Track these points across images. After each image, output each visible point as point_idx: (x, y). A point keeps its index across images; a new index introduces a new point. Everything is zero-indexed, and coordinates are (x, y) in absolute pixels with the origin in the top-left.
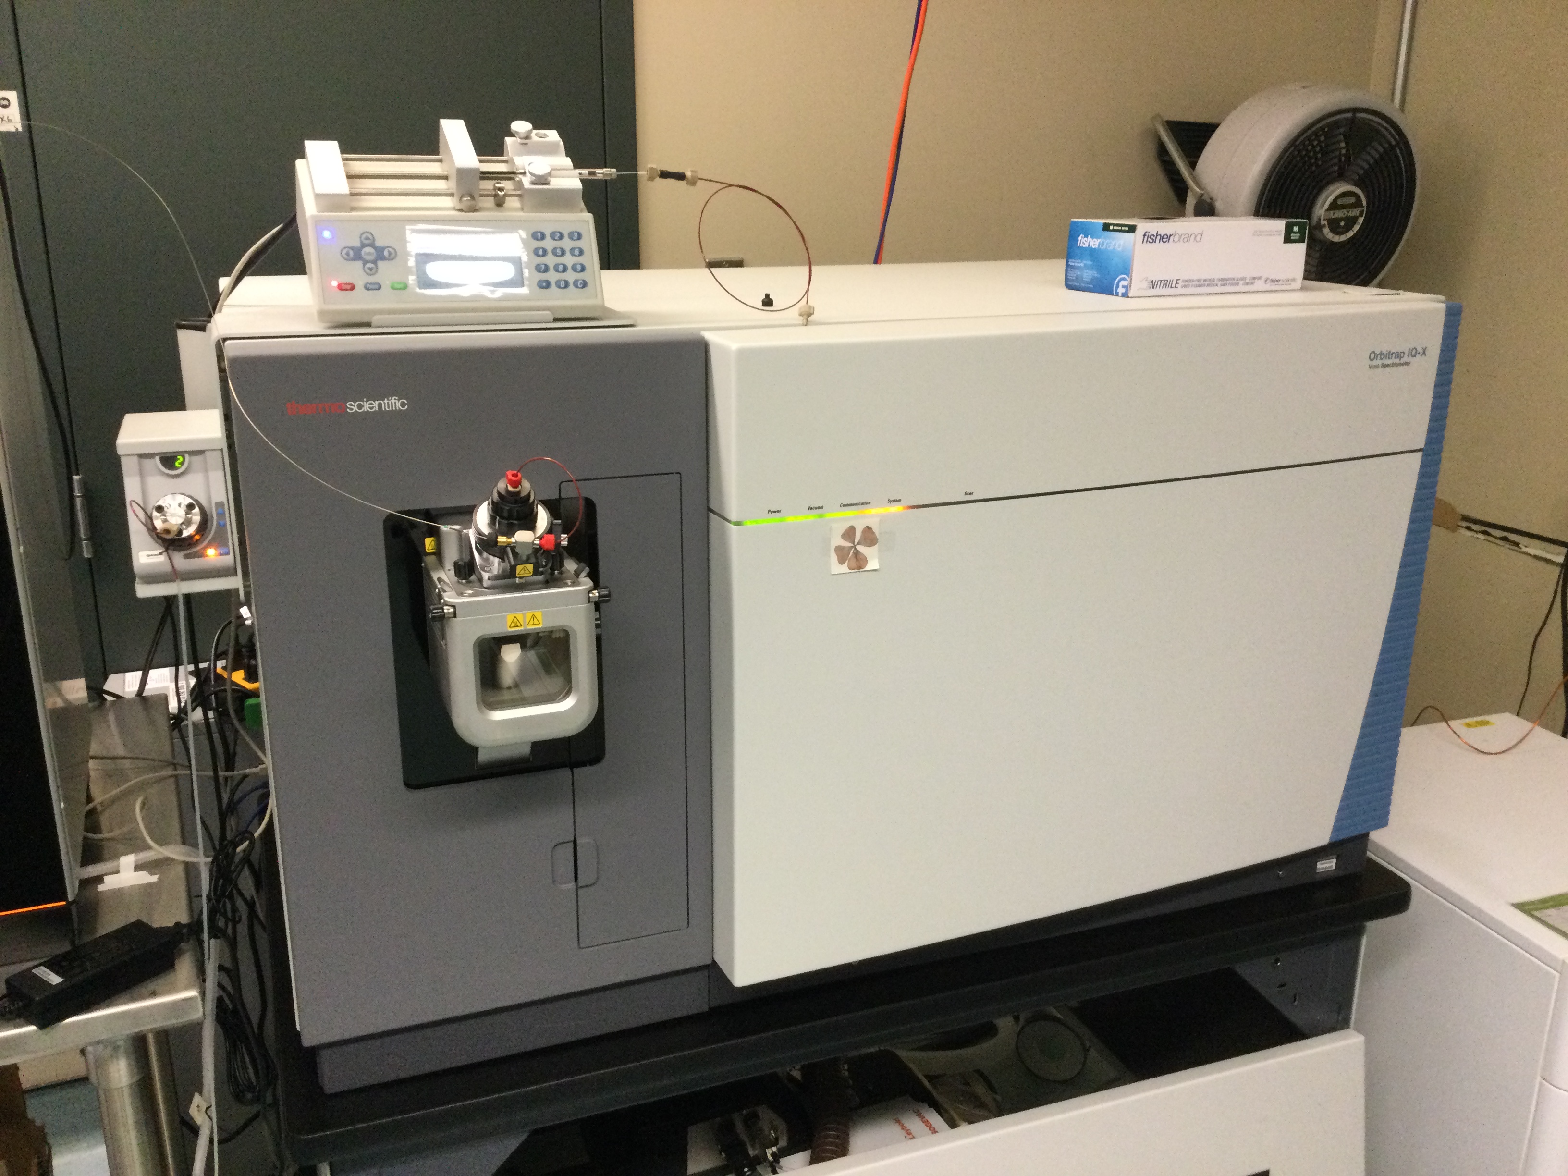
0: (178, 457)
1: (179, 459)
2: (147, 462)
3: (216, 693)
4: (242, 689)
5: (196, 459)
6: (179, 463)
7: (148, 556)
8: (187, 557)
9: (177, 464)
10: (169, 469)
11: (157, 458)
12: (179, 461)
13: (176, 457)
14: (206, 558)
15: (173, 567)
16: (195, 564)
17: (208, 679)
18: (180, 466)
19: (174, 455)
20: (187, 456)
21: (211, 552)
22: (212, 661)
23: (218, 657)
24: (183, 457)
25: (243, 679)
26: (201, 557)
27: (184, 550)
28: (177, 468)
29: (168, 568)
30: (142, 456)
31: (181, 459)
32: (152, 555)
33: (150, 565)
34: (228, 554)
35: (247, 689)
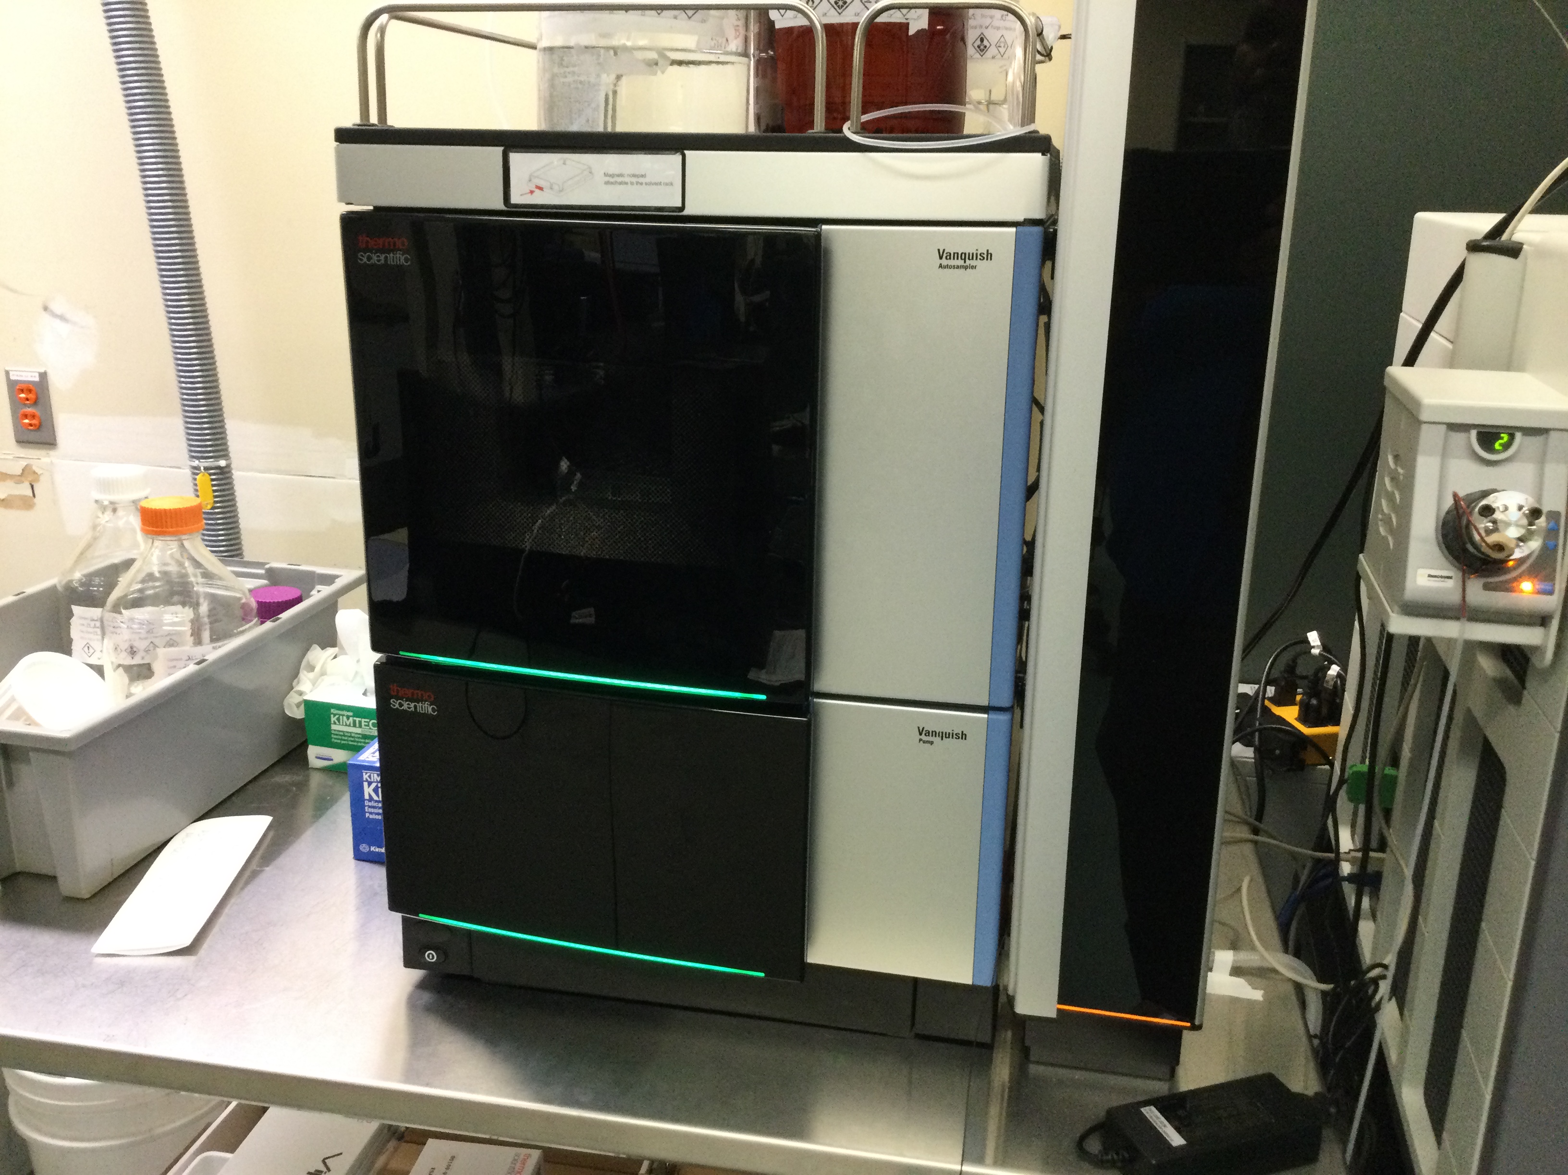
0: (1502, 435)
1: (1502, 438)
2: (1458, 438)
3: (1260, 731)
4: (1296, 731)
5: (1535, 442)
6: (1501, 445)
7: (1430, 576)
8: (1487, 587)
9: (1497, 446)
10: (1485, 451)
11: (1474, 433)
12: (1501, 441)
13: (1500, 433)
14: (1514, 595)
15: (1464, 597)
16: (1499, 600)
17: (1252, 710)
18: (1501, 448)
19: (1494, 431)
20: (1518, 436)
21: (1527, 586)
22: (1262, 685)
23: (1269, 683)
24: (1512, 437)
25: (1296, 719)
26: (1511, 592)
27: (1485, 576)
28: (1498, 452)
29: (1455, 598)
30: (1453, 427)
31: (1505, 437)
32: (1435, 576)
33: (1430, 589)
34: (1551, 593)
35: (1304, 735)
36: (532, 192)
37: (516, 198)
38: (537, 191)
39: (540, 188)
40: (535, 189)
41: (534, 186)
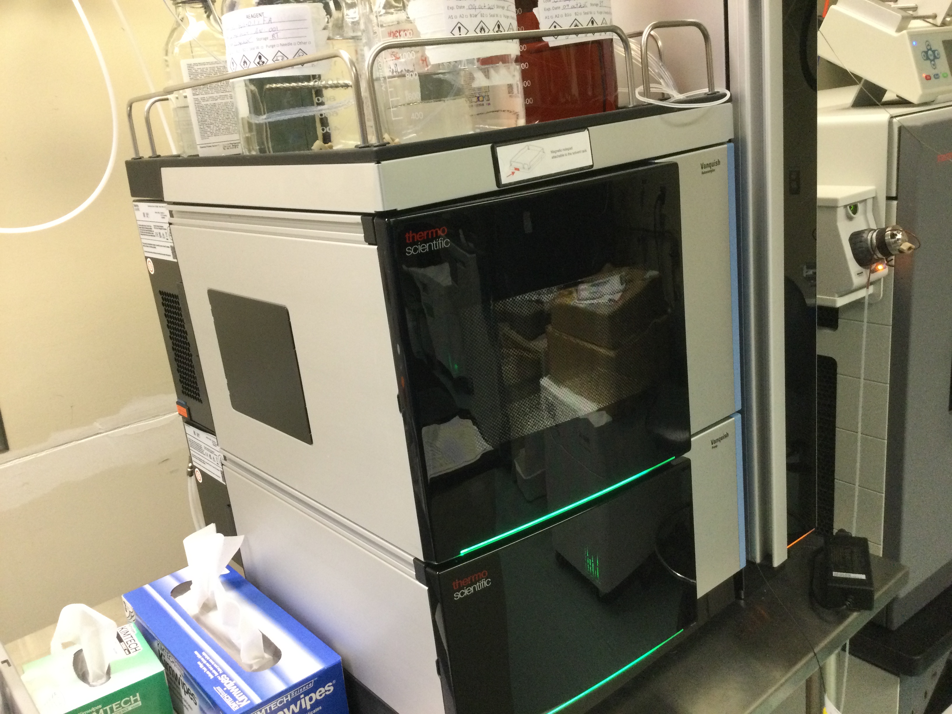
5: (861, 206)
11: (848, 207)
15: (868, 279)
21: (880, 267)
29: (866, 281)
36: (513, 173)
37: (505, 180)
38: (516, 172)
39: (517, 169)
40: (514, 171)
41: (514, 169)
